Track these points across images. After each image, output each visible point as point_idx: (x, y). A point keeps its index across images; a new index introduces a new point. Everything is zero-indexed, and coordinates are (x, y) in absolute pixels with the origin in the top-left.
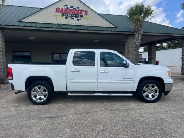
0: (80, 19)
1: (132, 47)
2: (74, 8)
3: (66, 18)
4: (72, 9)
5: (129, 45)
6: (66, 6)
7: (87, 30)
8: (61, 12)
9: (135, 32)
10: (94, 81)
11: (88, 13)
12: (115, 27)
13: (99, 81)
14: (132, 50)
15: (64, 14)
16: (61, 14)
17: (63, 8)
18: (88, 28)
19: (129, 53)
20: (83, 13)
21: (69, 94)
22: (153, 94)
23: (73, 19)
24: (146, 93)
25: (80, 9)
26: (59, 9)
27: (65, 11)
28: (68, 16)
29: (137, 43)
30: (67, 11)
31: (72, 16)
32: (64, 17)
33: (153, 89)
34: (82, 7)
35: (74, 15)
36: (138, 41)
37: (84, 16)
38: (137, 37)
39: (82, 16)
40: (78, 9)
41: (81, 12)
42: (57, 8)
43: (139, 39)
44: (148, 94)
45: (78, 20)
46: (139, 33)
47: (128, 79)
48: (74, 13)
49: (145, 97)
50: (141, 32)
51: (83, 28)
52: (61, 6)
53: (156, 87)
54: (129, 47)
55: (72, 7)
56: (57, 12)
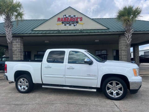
0: (76, 25)
1: (124, 45)
2: (71, 16)
3: (65, 25)
4: (70, 17)
5: (121, 43)
6: (65, 15)
7: (81, 33)
8: (61, 20)
9: (124, 32)
10: (62, 76)
11: (83, 19)
12: (107, 28)
13: (66, 76)
14: (124, 47)
15: (63, 22)
16: (61, 22)
17: (63, 17)
18: (81, 31)
19: (121, 51)
20: (79, 20)
21: (43, 86)
22: (117, 91)
23: (70, 25)
24: (111, 90)
25: (76, 17)
26: (60, 18)
27: (64, 19)
28: (66, 23)
29: (127, 41)
30: (66, 19)
31: (69, 23)
32: (64, 24)
33: (117, 86)
34: (78, 15)
35: (71, 22)
36: (128, 40)
37: (79, 22)
38: (127, 36)
39: (77, 22)
40: (74, 17)
41: (77, 19)
42: (58, 18)
43: (130, 38)
44: (112, 91)
45: (74, 26)
46: (129, 32)
47: (92, 76)
48: (71, 20)
49: (109, 94)
50: (131, 31)
51: (77, 32)
52: (61, 16)
53: (120, 85)
54: (121, 46)
55: (69, 16)
56: (58, 21)
